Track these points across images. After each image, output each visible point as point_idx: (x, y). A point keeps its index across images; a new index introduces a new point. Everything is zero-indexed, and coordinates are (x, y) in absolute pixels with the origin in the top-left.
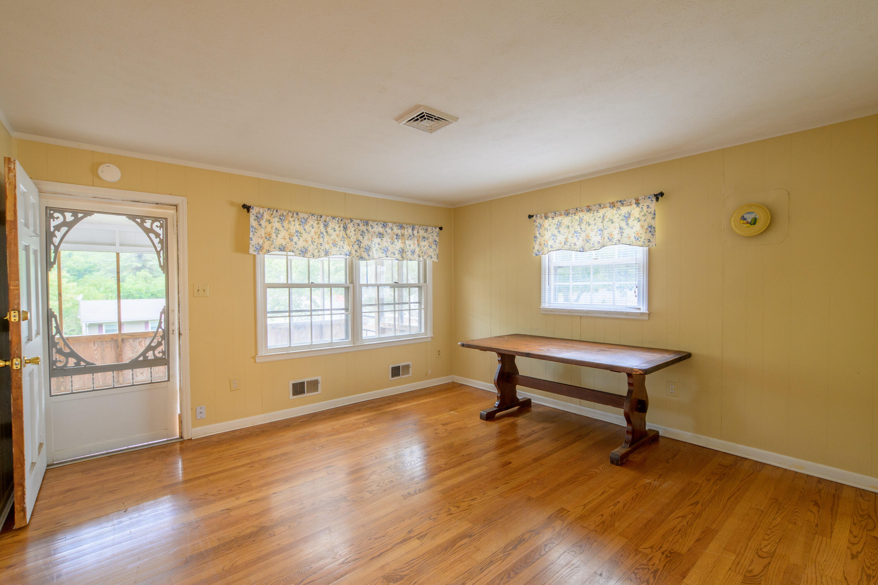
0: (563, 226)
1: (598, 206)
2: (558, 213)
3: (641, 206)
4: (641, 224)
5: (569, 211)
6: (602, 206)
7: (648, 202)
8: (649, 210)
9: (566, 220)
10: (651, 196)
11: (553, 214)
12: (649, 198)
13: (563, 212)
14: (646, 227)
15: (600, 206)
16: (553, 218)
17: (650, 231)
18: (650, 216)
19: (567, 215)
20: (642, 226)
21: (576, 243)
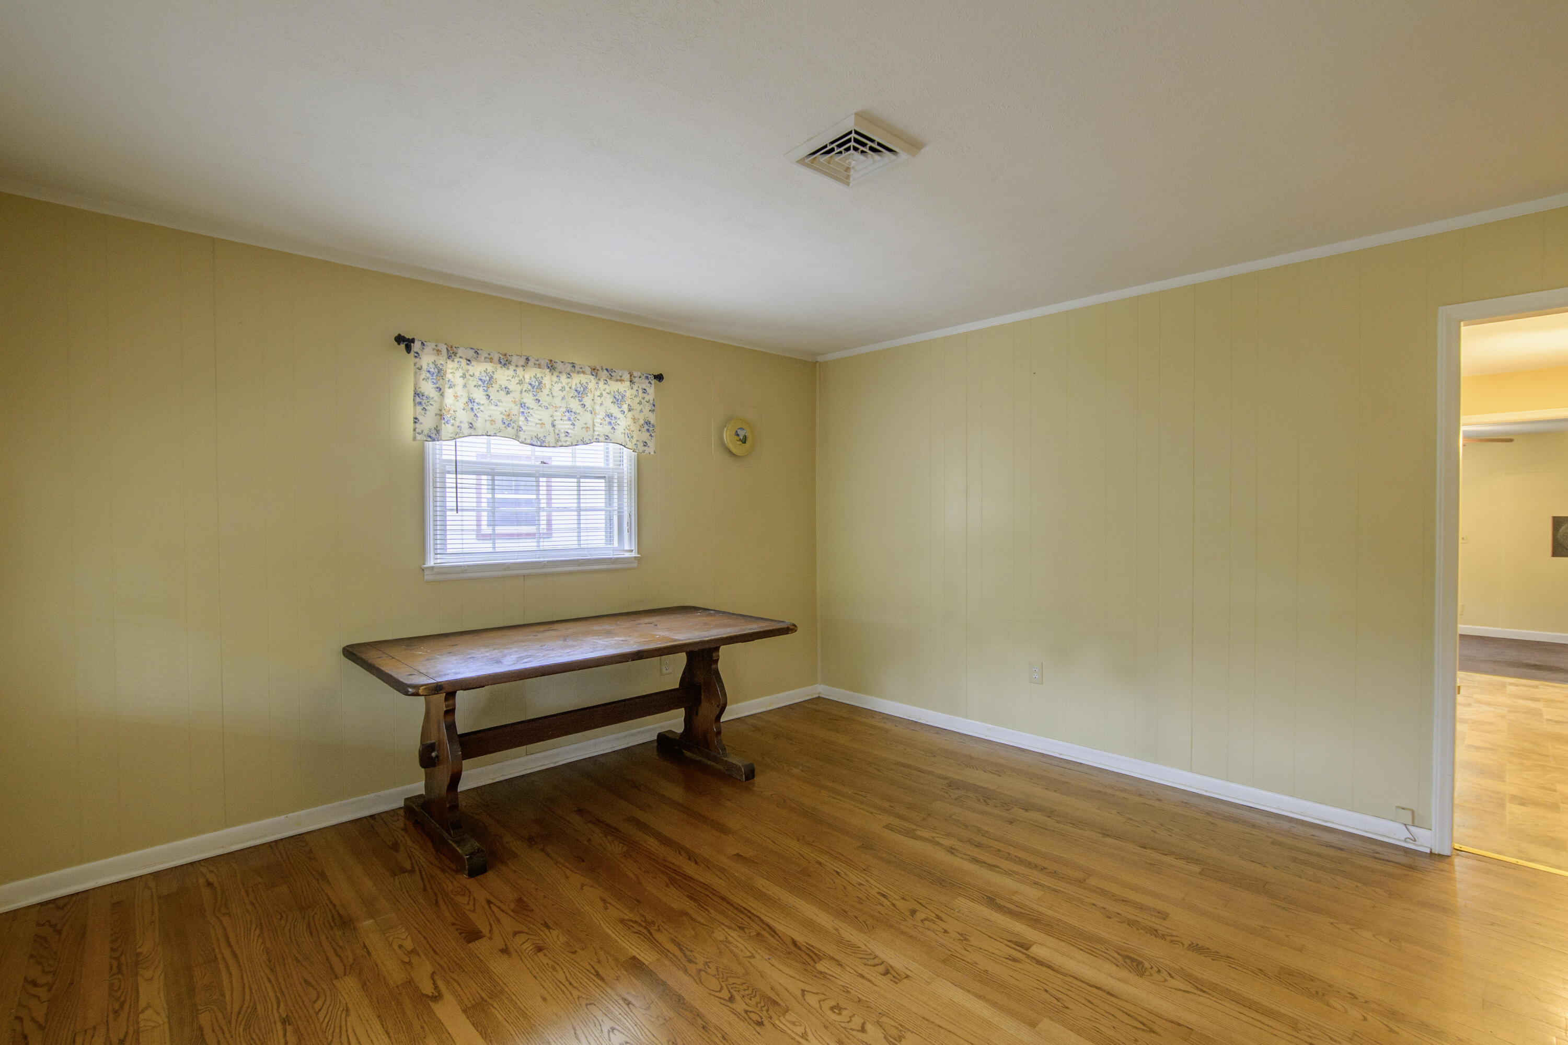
0: (496, 387)
1: (569, 368)
2: (483, 355)
3: (635, 387)
4: (633, 416)
5: (509, 358)
6: (577, 368)
7: (645, 384)
8: (647, 398)
9: (503, 376)
10: (649, 376)
11: (472, 352)
12: (647, 378)
13: (496, 357)
14: (642, 422)
15: (574, 367)
16: (469, 361)
17: (648, 430)
18: (648, 407)
19: (505, 364)
20: (635, 420)
21: (523, 428)
